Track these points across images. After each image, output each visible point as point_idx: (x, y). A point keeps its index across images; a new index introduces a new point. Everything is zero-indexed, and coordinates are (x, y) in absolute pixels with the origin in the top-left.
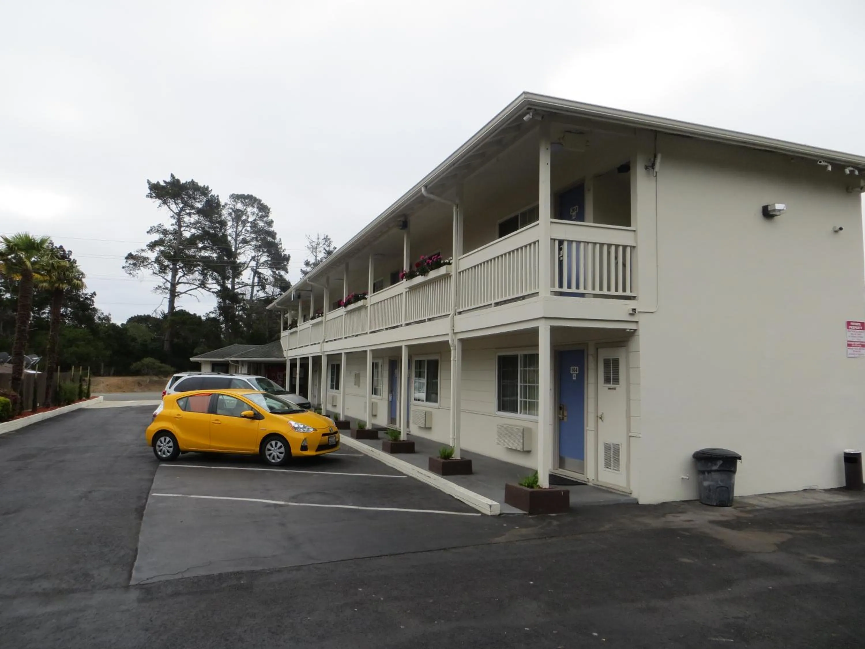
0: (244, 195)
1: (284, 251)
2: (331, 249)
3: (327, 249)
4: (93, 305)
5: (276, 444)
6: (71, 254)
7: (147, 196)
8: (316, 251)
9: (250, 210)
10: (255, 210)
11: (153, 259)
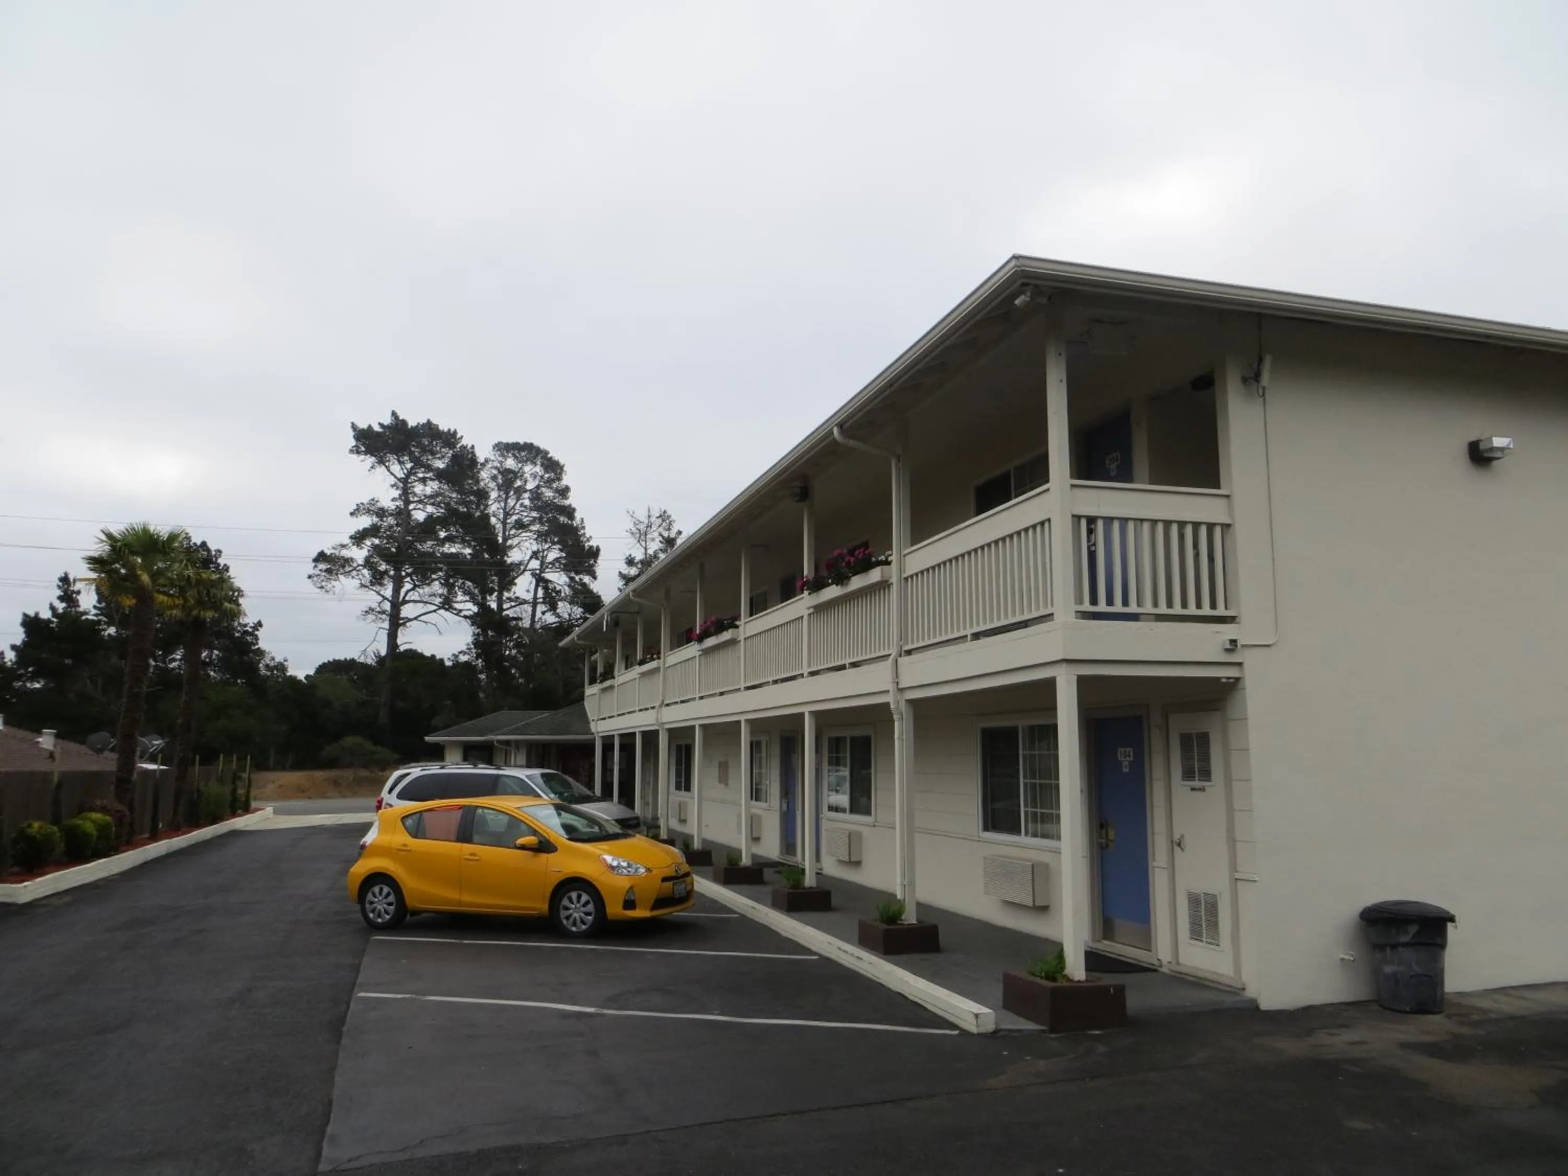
0: (518, 444)
1: (588, 540)
2: (673, 535)
3: (666, 534)
4: (257, 644)
5: (579, 897)
6: (220, 556)
7: (351, 451)
8: (646, 538)
9: (528, 469)
10: (538, 469)
11: (361, 562)
